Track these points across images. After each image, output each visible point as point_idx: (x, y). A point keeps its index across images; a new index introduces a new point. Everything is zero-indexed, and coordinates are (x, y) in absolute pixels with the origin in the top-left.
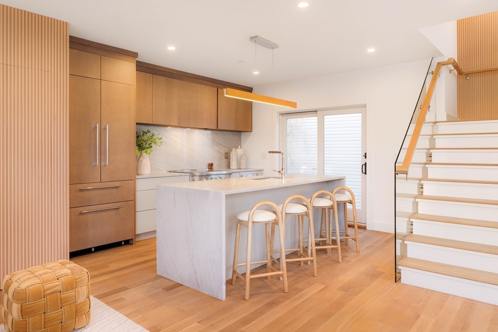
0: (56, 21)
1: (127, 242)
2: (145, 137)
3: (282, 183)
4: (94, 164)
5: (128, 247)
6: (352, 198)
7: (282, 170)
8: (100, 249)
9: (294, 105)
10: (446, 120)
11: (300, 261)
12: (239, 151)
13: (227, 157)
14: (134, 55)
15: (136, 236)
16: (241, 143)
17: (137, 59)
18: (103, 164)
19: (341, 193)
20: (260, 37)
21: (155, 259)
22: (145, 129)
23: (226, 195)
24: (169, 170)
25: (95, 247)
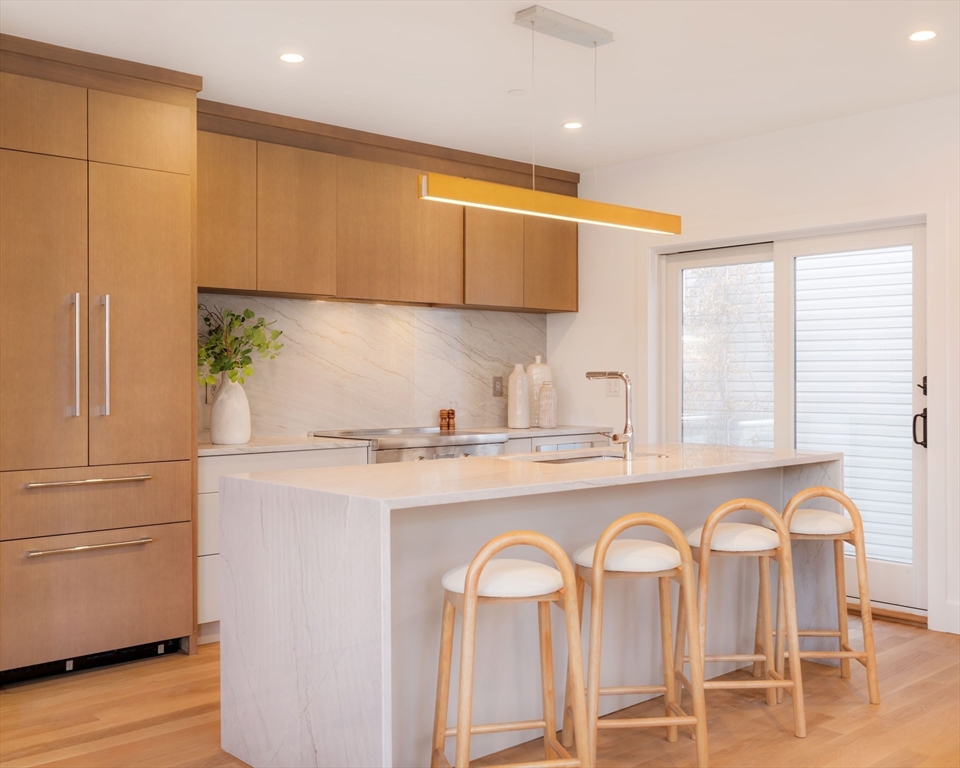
1: (174, 647)
2: (238, 331)
3: (625, 473)
4: (68, 412)
5: (174, 660)
6: (855, 525)
7: (625, 431)
8: (88, 664)
9: (672, 223)
11: (666, 728)
12: (538, 372)
13: (500, 389)
14: (192, 83)
15: (199, 629)
16: (545, 347)
17: (200, 95)
18: (95, 411)
19: (816, 508)
20: (544, 9)
21: (216, 706)
22: (238, 305)
23: (392, 511)
24: (316, 430)
25: (75, 660)
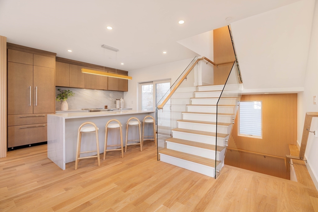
0: (3, 37)
4: (28, 105)
9: (131, 78)
10: (202, 85)
17: (56, 56)
18: (34, 105)
20: (105, 45)
22: (67, 89)
23: (65, 119)
24: (82, 108)
25: (31, 144)
